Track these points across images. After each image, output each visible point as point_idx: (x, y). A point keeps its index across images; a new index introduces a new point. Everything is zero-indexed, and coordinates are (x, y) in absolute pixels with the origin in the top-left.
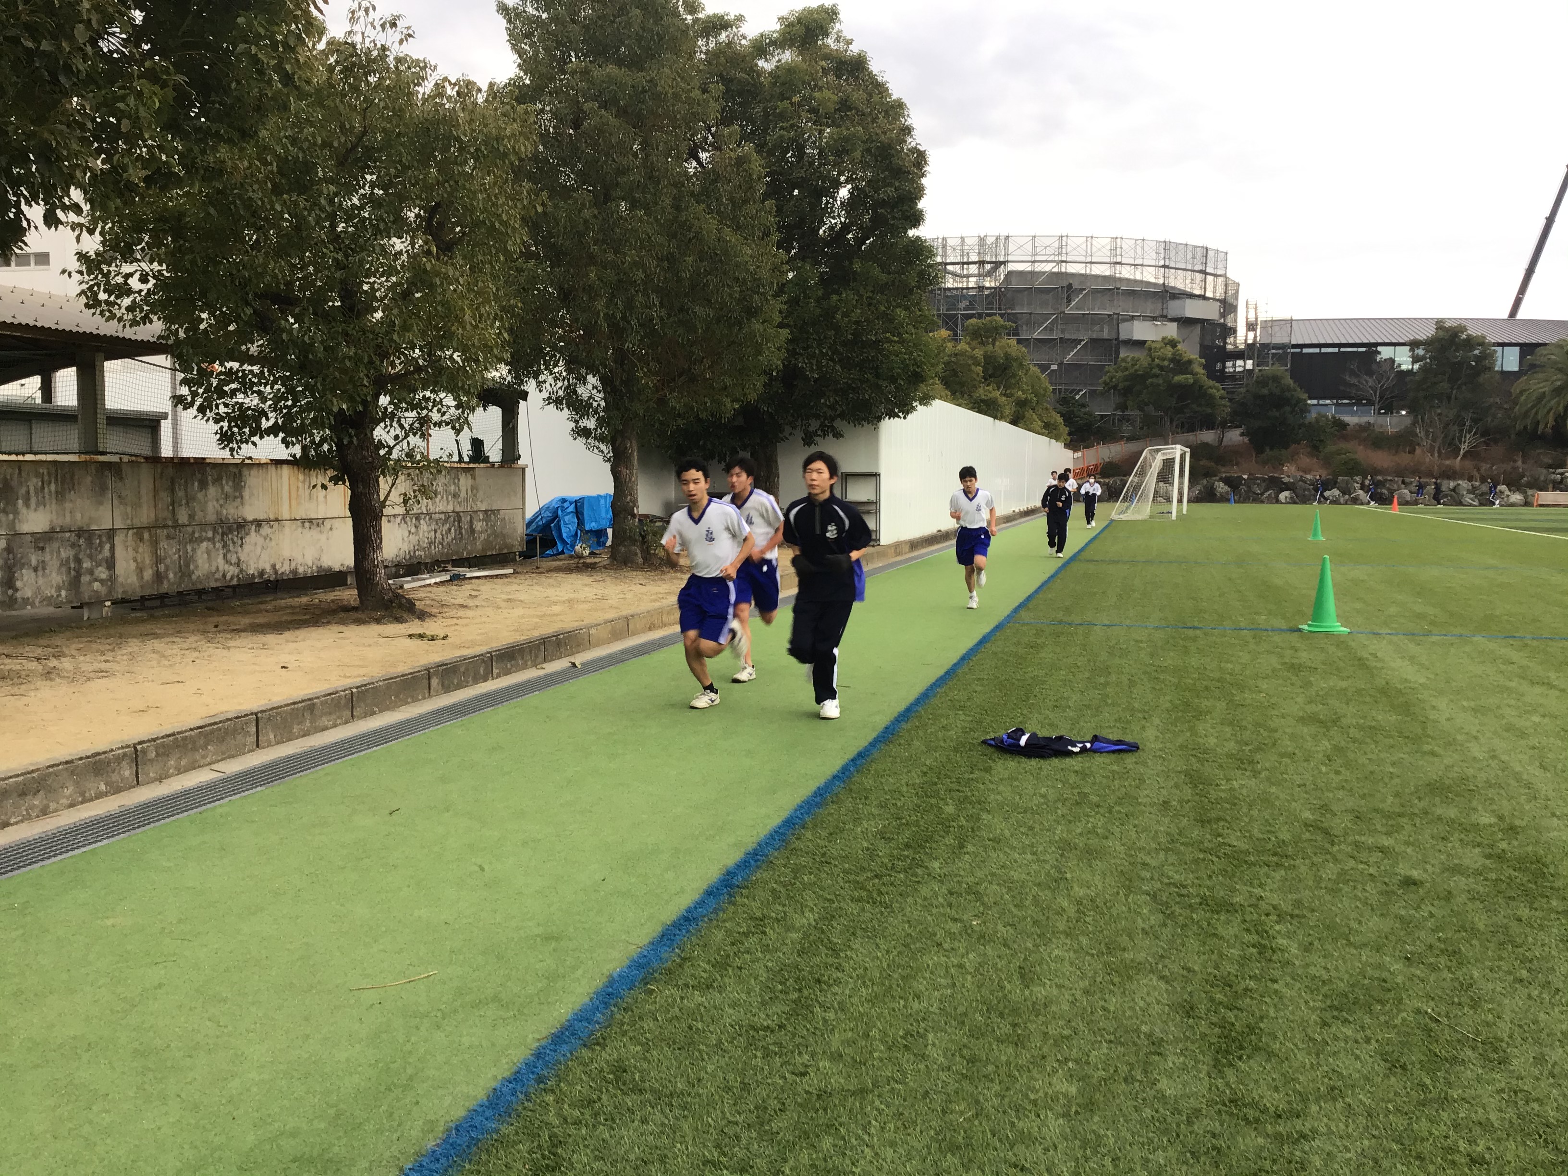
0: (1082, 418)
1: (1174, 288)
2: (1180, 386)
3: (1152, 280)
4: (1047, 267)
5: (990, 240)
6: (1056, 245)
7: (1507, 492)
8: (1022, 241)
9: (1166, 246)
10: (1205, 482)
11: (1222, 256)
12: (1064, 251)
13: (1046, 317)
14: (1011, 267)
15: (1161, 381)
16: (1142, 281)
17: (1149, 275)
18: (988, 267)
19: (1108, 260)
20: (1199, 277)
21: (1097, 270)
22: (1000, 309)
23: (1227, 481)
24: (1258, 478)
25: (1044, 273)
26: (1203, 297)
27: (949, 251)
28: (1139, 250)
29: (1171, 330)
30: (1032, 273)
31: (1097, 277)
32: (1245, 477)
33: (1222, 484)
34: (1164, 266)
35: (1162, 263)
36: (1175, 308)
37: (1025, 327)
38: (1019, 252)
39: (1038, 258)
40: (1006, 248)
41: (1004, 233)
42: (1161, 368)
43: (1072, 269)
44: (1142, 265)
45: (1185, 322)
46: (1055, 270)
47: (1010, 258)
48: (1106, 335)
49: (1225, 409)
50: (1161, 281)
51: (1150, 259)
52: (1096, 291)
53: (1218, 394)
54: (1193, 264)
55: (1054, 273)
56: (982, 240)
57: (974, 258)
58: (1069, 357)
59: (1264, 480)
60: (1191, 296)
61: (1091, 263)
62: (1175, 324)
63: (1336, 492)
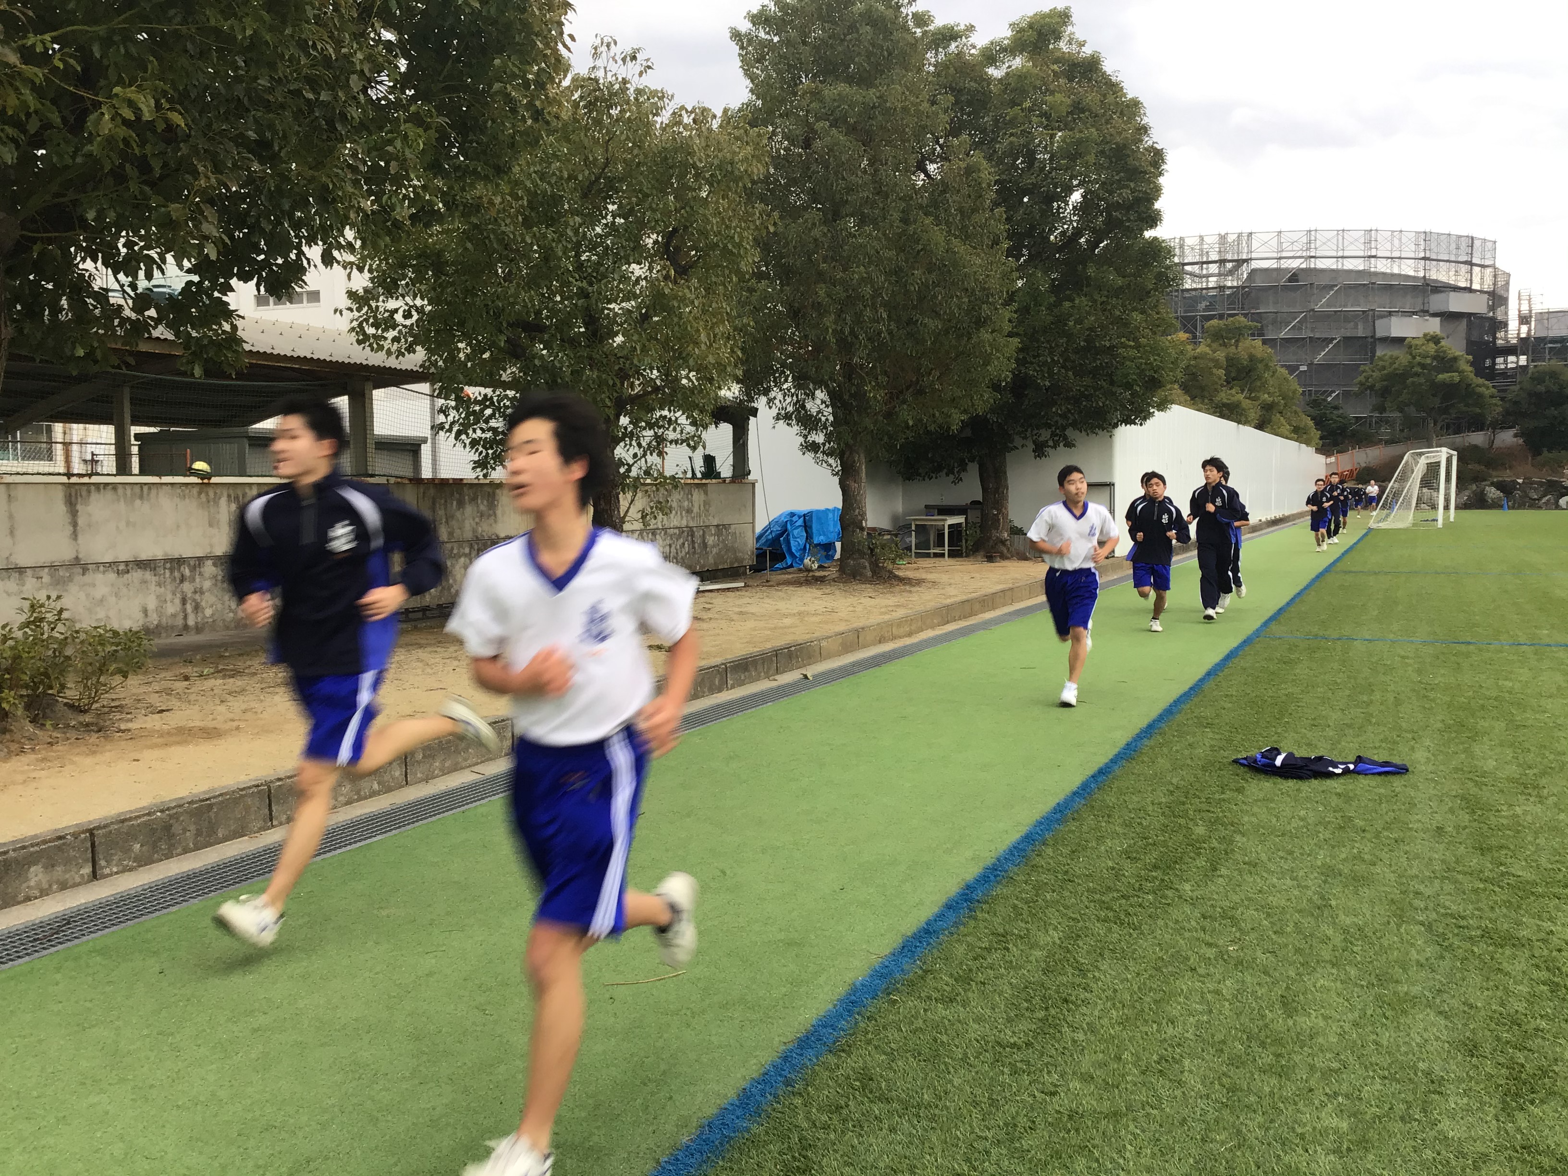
0: (1335, 422)
1: (1436, 281)
2: (1444, 385)
3: (1411, 273)
4: (1295, 264)
5: (1231, 238)
6: (1304, 240)
8: (1265, 237)
9: (1427, 236)
10: (1474, 487)
11: (1489, 245)
12: (1313, 246)
13: (1294, 315)
14: (1255, 265)
15: (1422, 380)
16: (1400, 275)
17: (1408, 269)
18: (1229, 265)
19: (1361, 254)
20: (1464, 268)
21: (1349, 265)
22: (1243, 308)
23: (1500, 486)
24: (1536, 483)
25: (1291, 269)
26: (1469, 290)
27: (1187, 251)
28: (1396, 242)
29: (1434, 326)
30: (1278, 270)
31: (1350, 272)
32: (1520, 481)
33: (1493, 489)
34: (1424, 259)
35: (1422, 255)
36: (1437, 302)
37: (1270, 327)
38: (1263, 249)
39: (1284, 254)
40: (1249, 245)
41: (1246, 230)
42: (1423, 366)
43: (1321, 264)
44: (1400, 258)
45: (1449, 317)
46: (1304, 266)
47: (1254, 255)
48: (1360, 333)
49: (1497, 409)
50: (1421, 274)
51: (1409, 251)
52: (1350, 287)
53: (1487, 392)
54: (1457, 255)
55: (1302, 269)
56: (1223, 238)
57: (1214, 257)
58: (1320, 357)
59: (1541, 484)
60: (1456, 289)
61: (1342, 257)
62: (1438, 319)
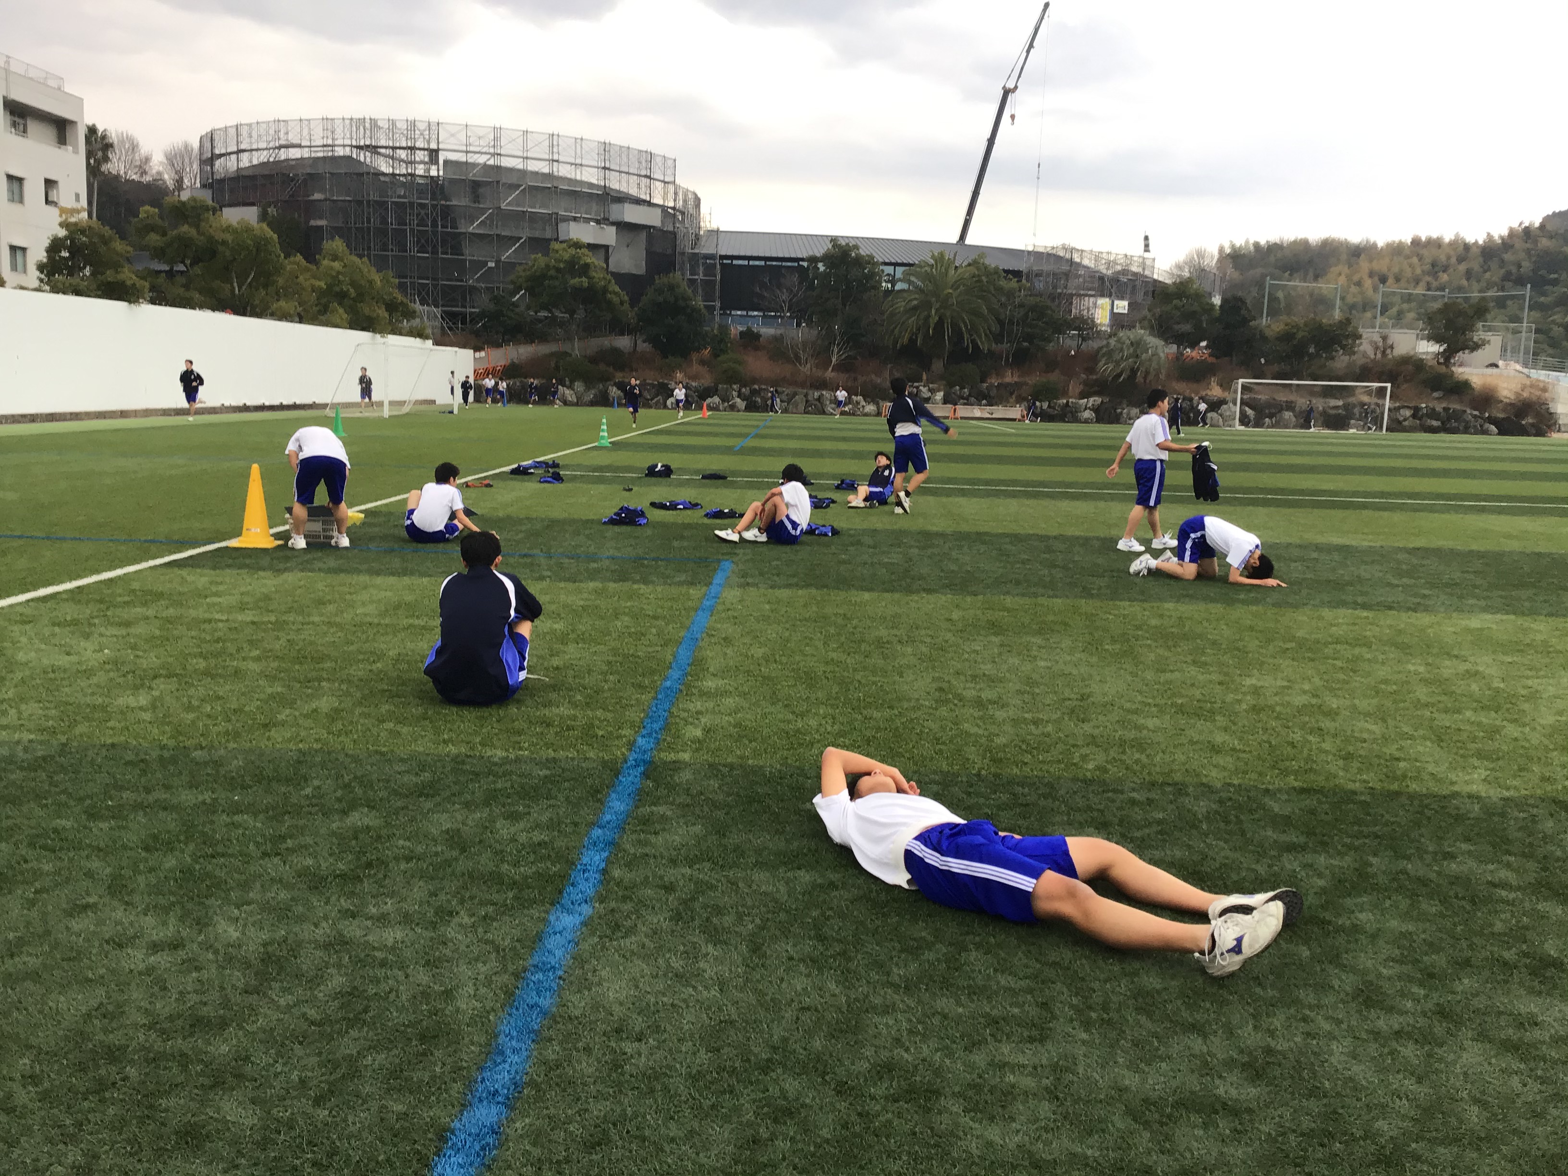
1: (619, 192)
2: (579, 290)
3: (593, 181)
4: (481, 159)
5: (422, 126)
6: (491, 136)
7: (863, 403)
8: (453, 129)
9: (605, 148)
10: (601, 386)
11: (670, 163)
12: (499, 143)
13: (481, 211)
14: (451, 156)
15: (557, 283)
16: (583, 182)
17: (591, 176)
19: (547, 157)
20: (645, 181)
21: (533, 166)
22: (433, 200)
23: (621, 386)
25: (478, 164)
26: (649, 204)
28: (578, 149)
29: (608, 236)
30: (466, 163)
31: (536, 174)
33: (615, 389)
34: (605, 168)
35: (602, 164)
36: (615, 212)
37: (462, 221)
38: (451, 140)
39: (472, 149)
40: (439, 135)
41: (434, 120)
42: (558, 270)
43: (506, 162)
44: (582, 165)
45: (624, 227)
46: (491, 162)
47: (444, 146)
48: (544, 235)
50: (602, 183)
51: (592, 159)
52: (533, 188)
53: (616, 299)
54: (637, 169)
55: (490, 166)
56: (412, 125)
57: (422, 144)
58: (507, 255)
59: (653, 385)
60: (638, 201)
61: (527, 158)
62: (615, 229)
63: (716, 399)
